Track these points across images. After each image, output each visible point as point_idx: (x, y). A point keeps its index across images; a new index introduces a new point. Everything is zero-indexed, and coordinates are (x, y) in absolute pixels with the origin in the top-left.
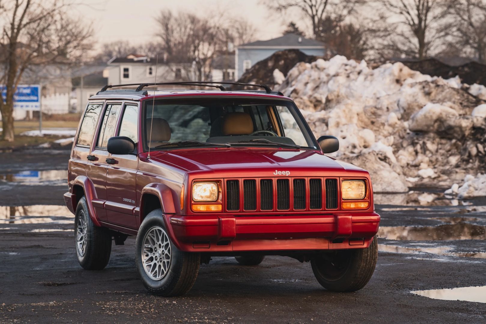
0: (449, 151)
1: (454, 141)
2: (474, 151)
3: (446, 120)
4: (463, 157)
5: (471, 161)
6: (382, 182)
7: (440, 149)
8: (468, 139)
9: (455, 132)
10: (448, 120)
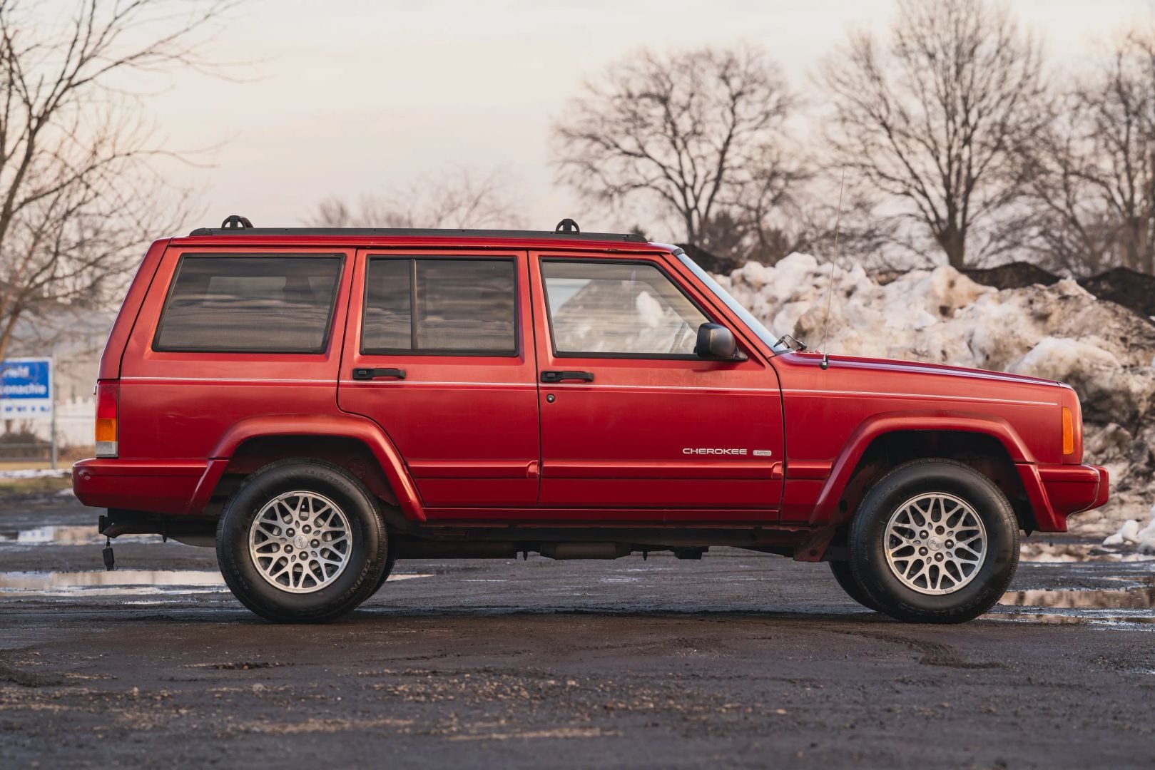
1: (1112, 427)
3: (1090, 378)
4: (1134, 465)
8: (1145, 422)
9: (1114, 405)
10: (1096, 377)
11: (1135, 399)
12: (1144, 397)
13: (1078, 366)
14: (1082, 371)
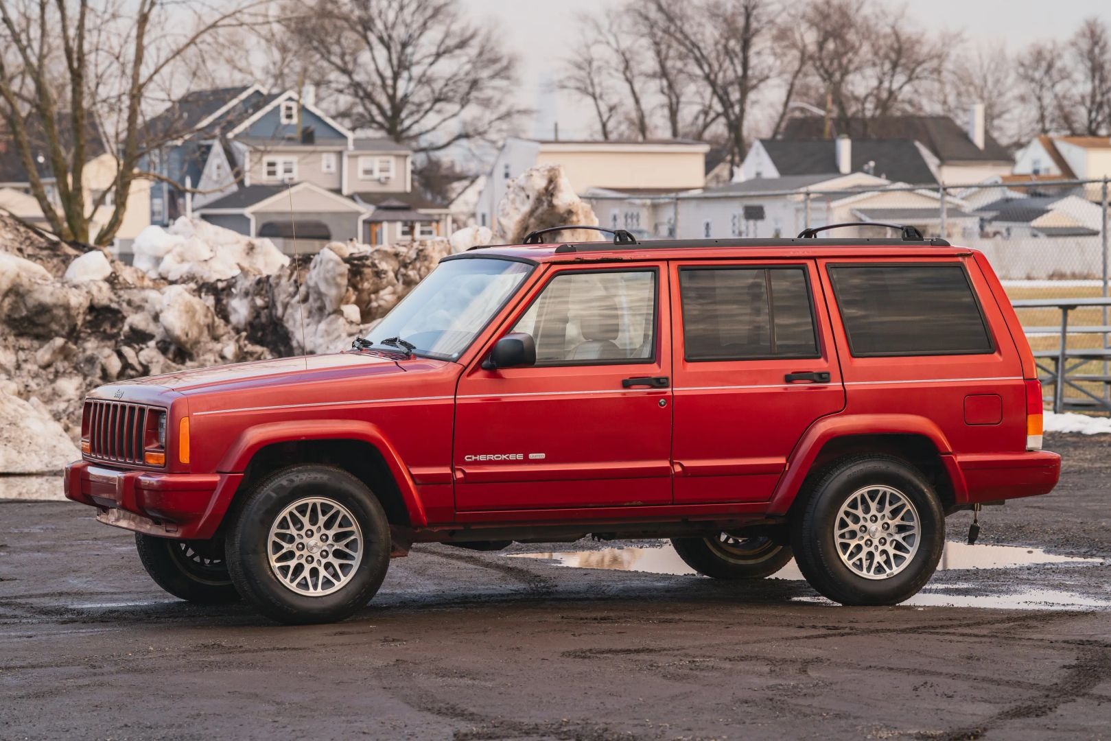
0: (48, 365)
2: (115, 365)
6: (33, 447)
7: (26, 361)
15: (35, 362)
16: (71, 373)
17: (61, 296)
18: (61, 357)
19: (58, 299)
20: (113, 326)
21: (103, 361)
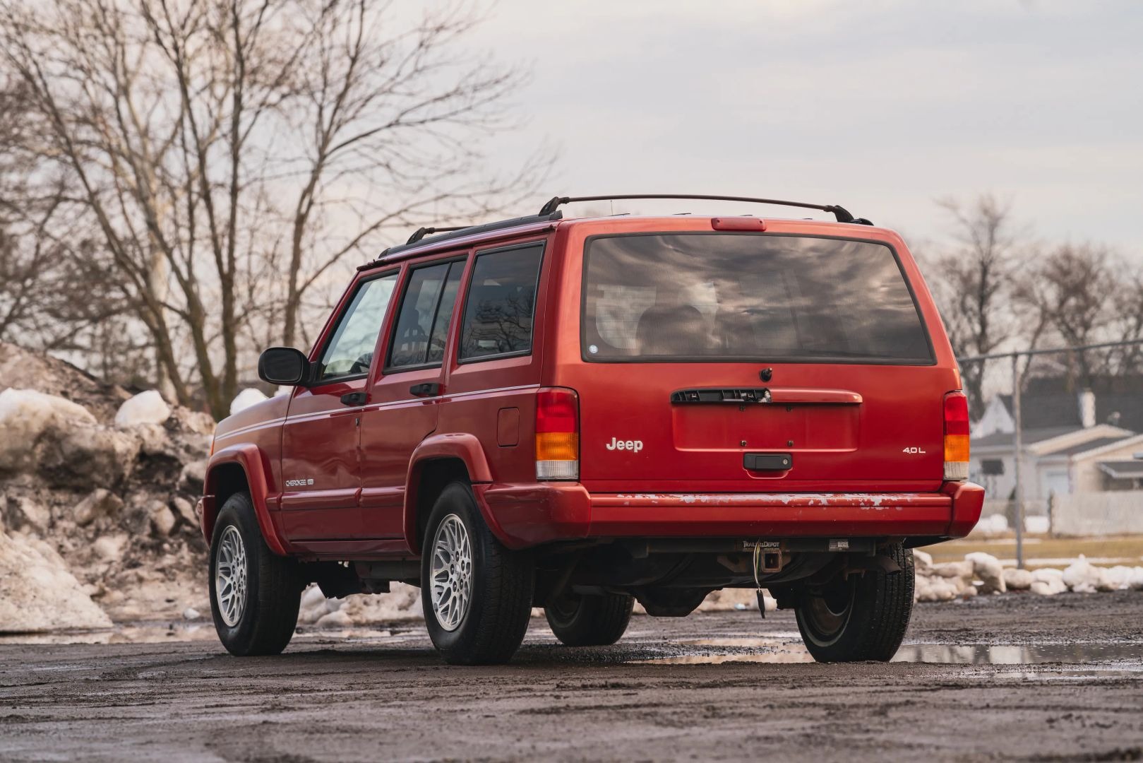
0: (88, 522)
1: (101, 493)
2: (167, 520)
3: (66, 436)
4: (135, 537)
5: (166, 546)
6: (38, 601)
7: (61, 518)
8: (131, 487)
9: (95, 468)
10: (74, 435)
11: (120, 460)
12: (130, 458)
13: (53, 422)
14: (57, 429)
15: (73, 519)
16: (114, 530)
17: (104, 440)
18: (104, 512)
19: (101, 443)
20: (168, 475)
21: (153, 515)
